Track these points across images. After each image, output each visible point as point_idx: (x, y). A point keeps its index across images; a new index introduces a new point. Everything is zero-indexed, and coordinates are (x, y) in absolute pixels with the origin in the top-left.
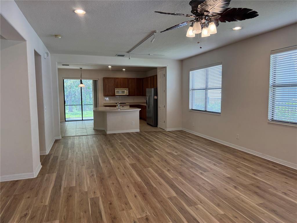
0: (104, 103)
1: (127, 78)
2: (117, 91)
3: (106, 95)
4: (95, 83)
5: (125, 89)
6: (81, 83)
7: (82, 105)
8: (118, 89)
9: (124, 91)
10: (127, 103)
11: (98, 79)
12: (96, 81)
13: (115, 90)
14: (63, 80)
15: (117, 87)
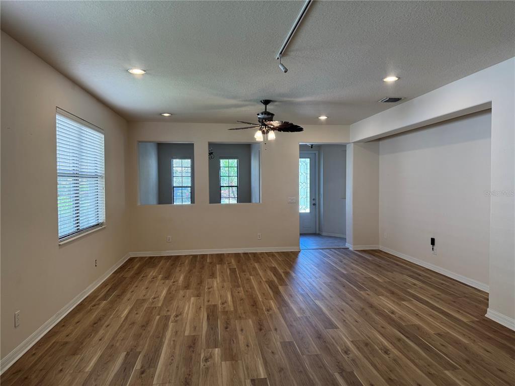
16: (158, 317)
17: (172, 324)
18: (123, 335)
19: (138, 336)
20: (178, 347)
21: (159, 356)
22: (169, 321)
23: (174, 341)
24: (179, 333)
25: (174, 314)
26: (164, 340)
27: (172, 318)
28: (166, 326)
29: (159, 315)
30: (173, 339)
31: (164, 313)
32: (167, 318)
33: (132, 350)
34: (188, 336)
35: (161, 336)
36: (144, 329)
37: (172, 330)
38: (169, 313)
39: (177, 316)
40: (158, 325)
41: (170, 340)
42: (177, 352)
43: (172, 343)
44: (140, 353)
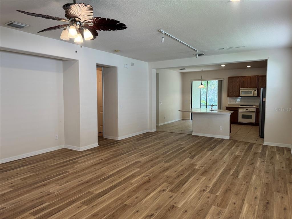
0: (228, 105)
1: (257, 76)
2: (242, 91)
3: (229, 96)
4: (220, 83)
5: (253, 89)
6: (202, 84)
7: (207, 105)
8: (244, 89)
9: (252, 91)
10: (254, 105)
11: (224, 79)
12: (221, 81)
13: (240, 91)
14: (192, 82)
15: (243, 87)
16: (218, 194)
17: (210, 186)
18: (242, 187)
19: (233, 184)
20: (212, 173)
21: (222, 172)
22: (211, 188)
23: (213, 176)
24: (209, 179)
25: (205, 193)
26: (218, 178)
27: (208, 190)
28: (215, 185)
29: (216, 195)
30: (213, 177)
31: (212, 196)
32: (211, 192)
33: (235, 178)
34: (205, 176)
35: (219, 181)
36: (228, 187)
37: (212, 182)
38: (209, 195)
39: (204, 191)
40: (220, 187)
41: (215, 177)
42: (213, 172)
43: (214, 176)
44: (231, 175)
